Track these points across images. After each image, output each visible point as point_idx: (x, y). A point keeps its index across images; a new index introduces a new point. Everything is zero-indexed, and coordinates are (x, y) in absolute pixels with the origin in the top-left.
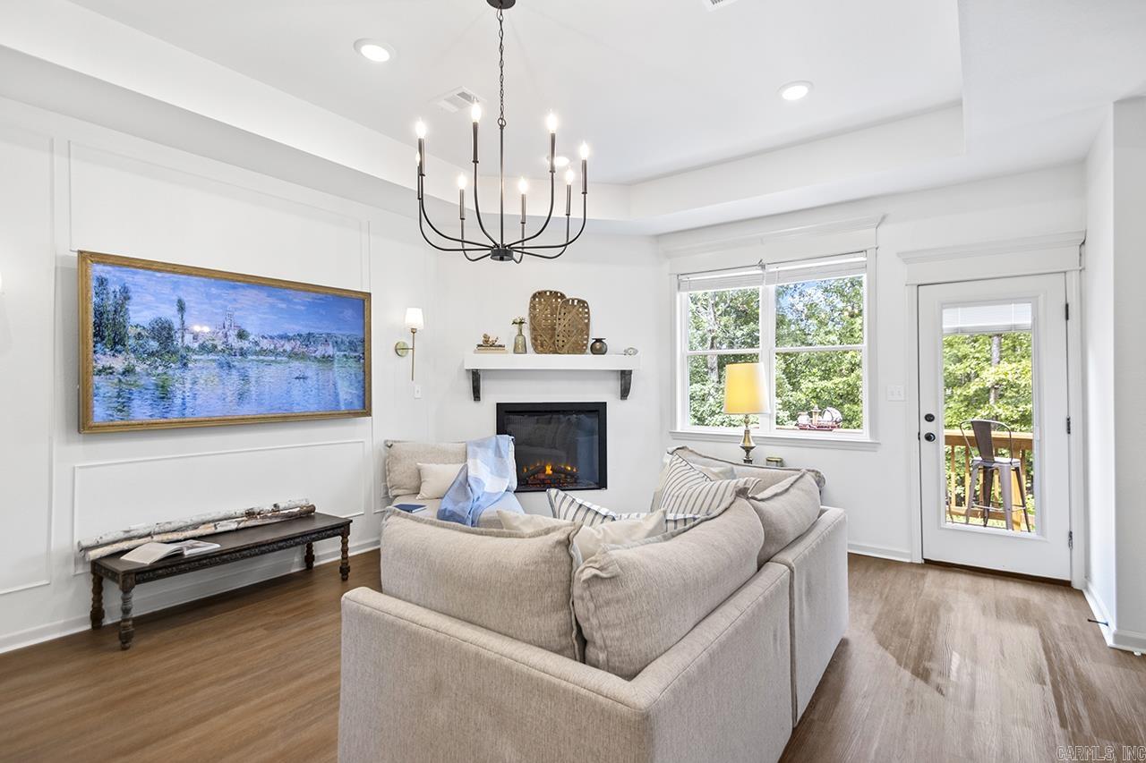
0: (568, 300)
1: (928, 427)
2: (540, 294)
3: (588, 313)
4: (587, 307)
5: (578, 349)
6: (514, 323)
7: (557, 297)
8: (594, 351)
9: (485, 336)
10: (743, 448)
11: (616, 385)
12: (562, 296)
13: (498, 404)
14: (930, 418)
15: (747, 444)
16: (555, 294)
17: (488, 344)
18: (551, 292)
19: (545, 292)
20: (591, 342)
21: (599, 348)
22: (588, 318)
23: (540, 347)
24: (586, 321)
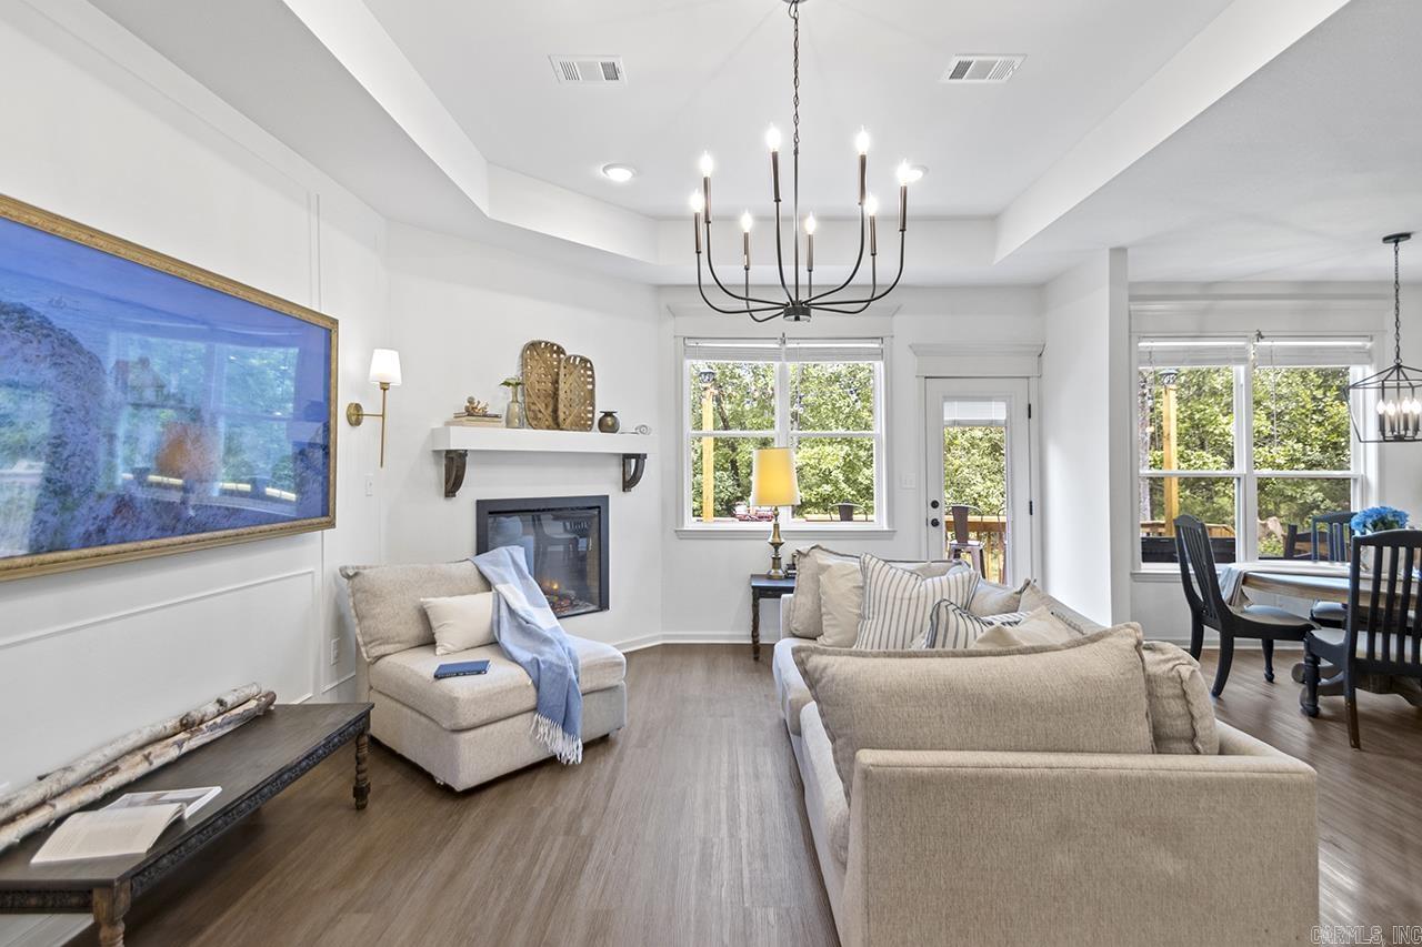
0: (570, 357)
1: (934, 514)
2: (533, 346)
3: (592, 376)
4: (591, 369)
5: (583, 425)
6: (507, 384)
7: (552, 352)
8: (603, 427)
9: (471, 401)
10: (772, 544)
11: (615, 472)
12: (560, 351)
13: (478, 501)
14: (935, 504)
15: (777, 540)
16: (550, 346)
17: (472, 412)
18: (546, 343)
19: (540, 343)
20: (598, 416)
21: (608, 424)
22: (593, 383)
23: (532, 420)
24: (590, 387)
